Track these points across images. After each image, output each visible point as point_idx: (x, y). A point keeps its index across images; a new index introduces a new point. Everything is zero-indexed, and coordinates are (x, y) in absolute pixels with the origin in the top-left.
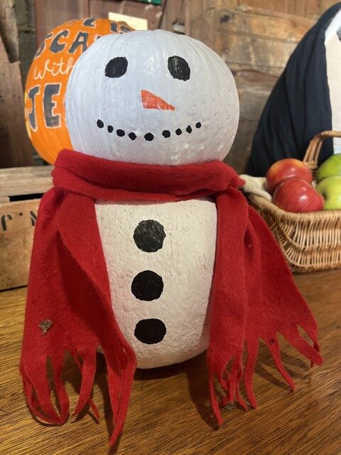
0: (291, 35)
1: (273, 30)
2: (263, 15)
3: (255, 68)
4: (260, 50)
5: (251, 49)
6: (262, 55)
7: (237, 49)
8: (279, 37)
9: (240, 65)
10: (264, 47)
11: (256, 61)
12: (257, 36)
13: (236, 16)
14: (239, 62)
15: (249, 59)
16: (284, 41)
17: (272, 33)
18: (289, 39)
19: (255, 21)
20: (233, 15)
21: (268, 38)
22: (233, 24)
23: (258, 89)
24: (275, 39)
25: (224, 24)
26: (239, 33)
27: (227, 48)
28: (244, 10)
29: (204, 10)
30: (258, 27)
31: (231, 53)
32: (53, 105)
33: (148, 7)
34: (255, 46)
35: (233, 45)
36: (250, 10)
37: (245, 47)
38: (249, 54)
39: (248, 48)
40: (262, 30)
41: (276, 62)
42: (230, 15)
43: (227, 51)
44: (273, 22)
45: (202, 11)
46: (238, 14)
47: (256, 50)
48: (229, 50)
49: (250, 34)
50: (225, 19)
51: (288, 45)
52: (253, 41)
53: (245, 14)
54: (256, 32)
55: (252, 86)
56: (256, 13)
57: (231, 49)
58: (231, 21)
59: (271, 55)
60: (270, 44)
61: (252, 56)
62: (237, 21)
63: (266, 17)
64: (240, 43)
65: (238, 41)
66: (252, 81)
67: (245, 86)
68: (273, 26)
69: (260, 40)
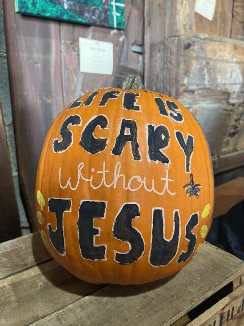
0: (233, 57)
1: (221, 54)
2: (215, 41)
3: (208, 86)
4: (212, 71)
5: (206, 71)
6: (213, 75)
7: (195, 72)
8: (225, 58)
9: (197, 85)
10: (215, 68)
11: (209, 81)
12: (210, 59)
13: (196, 43)
14: (197, 82)
15: (204, 79)
16: (228, 62)
17: (220, 56)
18: (231, 60)
19: (209, 47)
20: (194, 42)
21: (217, 60)
22: (193, 50)
23: (209, 104)
24: (222, 61)
25: (187, 50)
26: (197, 58)
27: (188, 72)
28: (202, 37)
29: (166, 37)
30: (211, 51)
31: (191, 75)
32: (96, 232)
33: (113, 32)
34: (209, 67)
35: (193, 68)
36: (207, 38)
37: (202, 69)
38: (204, 75)
39: (203, 70)
40: (213, 54)
41: (222, 80)
42: (192, 43)
43: (188, 74)
44: (222, 47)
45: (165, 37)
46: (197, 41)
47: (209, 72)
48: (190, 73)
49: (205, 58)
50: (188, 46)
51: (230, 65)
52: (208, 63)
53: (202, 41)
54: (210, 56)
55: (205, 101)
56: (211, 40)
57: (191, 72)
58: (192, 48)
59: (219, 73)
60: (219, 65)
61: (206, 77)
62: (196, 47)
63: (217, 43)
64: (198, 67)
65: (196, 65)
66: (205, 97)
67: (200, 102)
68: (221, 50)
69: (212, 63)
